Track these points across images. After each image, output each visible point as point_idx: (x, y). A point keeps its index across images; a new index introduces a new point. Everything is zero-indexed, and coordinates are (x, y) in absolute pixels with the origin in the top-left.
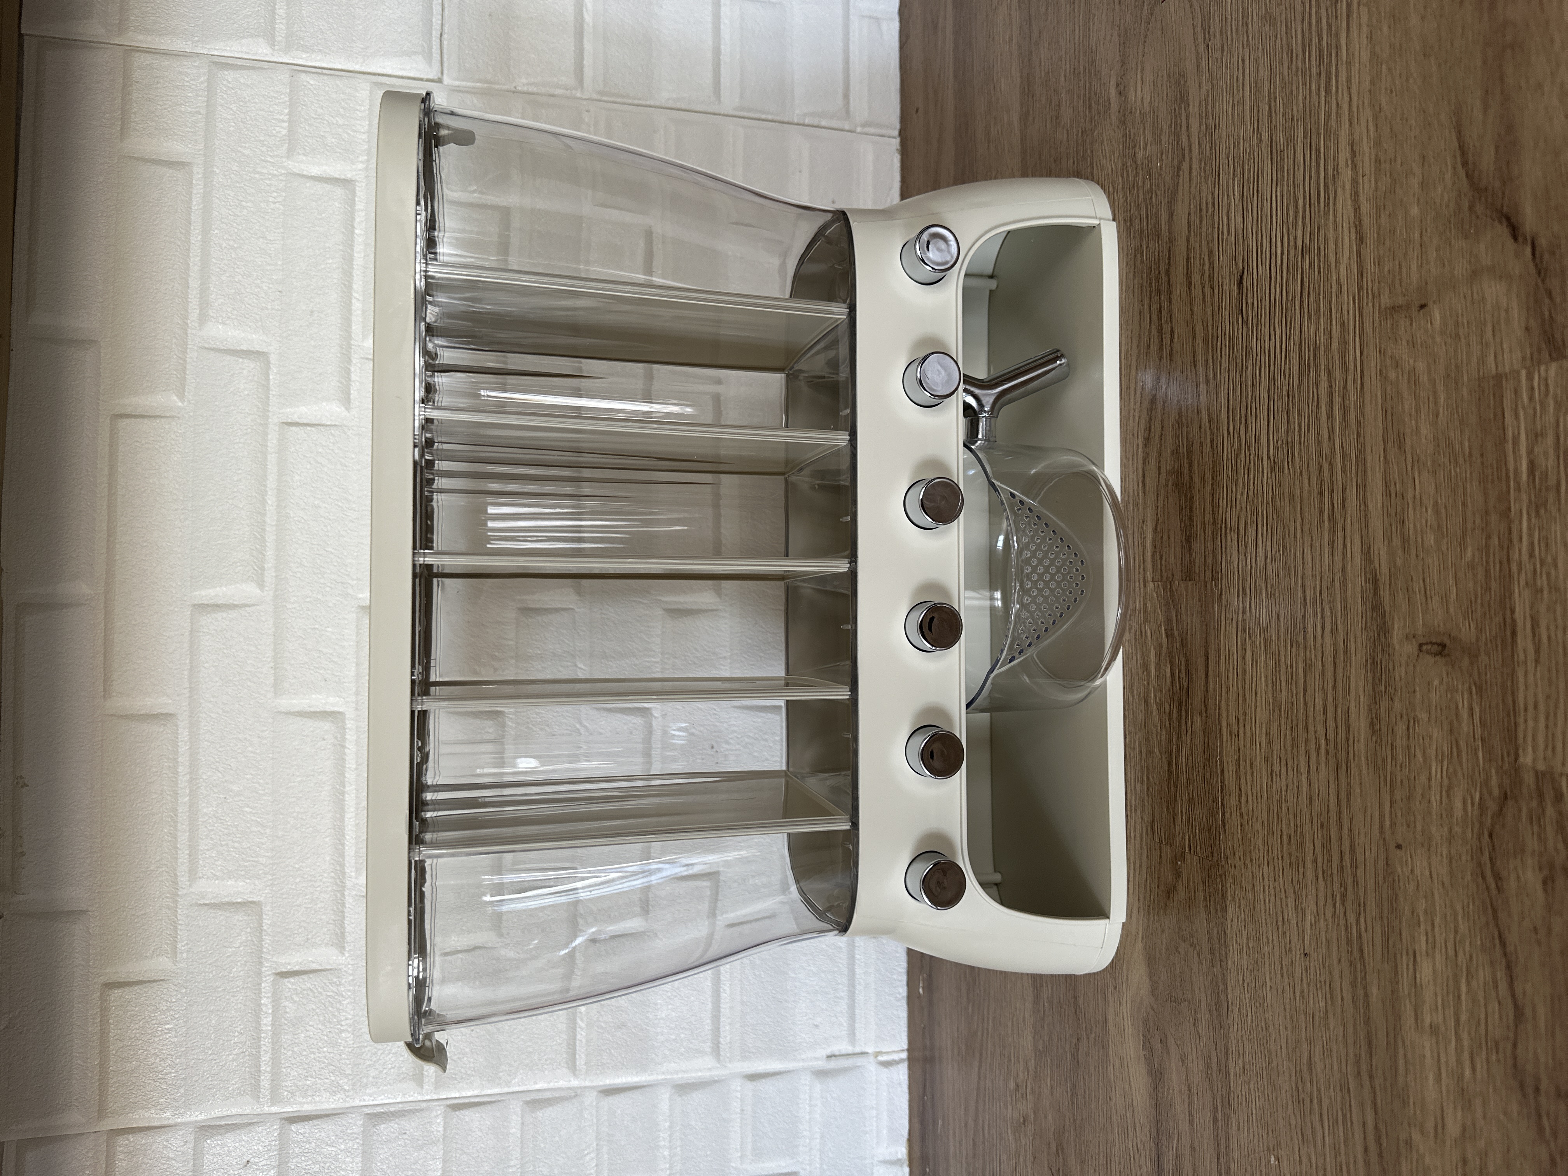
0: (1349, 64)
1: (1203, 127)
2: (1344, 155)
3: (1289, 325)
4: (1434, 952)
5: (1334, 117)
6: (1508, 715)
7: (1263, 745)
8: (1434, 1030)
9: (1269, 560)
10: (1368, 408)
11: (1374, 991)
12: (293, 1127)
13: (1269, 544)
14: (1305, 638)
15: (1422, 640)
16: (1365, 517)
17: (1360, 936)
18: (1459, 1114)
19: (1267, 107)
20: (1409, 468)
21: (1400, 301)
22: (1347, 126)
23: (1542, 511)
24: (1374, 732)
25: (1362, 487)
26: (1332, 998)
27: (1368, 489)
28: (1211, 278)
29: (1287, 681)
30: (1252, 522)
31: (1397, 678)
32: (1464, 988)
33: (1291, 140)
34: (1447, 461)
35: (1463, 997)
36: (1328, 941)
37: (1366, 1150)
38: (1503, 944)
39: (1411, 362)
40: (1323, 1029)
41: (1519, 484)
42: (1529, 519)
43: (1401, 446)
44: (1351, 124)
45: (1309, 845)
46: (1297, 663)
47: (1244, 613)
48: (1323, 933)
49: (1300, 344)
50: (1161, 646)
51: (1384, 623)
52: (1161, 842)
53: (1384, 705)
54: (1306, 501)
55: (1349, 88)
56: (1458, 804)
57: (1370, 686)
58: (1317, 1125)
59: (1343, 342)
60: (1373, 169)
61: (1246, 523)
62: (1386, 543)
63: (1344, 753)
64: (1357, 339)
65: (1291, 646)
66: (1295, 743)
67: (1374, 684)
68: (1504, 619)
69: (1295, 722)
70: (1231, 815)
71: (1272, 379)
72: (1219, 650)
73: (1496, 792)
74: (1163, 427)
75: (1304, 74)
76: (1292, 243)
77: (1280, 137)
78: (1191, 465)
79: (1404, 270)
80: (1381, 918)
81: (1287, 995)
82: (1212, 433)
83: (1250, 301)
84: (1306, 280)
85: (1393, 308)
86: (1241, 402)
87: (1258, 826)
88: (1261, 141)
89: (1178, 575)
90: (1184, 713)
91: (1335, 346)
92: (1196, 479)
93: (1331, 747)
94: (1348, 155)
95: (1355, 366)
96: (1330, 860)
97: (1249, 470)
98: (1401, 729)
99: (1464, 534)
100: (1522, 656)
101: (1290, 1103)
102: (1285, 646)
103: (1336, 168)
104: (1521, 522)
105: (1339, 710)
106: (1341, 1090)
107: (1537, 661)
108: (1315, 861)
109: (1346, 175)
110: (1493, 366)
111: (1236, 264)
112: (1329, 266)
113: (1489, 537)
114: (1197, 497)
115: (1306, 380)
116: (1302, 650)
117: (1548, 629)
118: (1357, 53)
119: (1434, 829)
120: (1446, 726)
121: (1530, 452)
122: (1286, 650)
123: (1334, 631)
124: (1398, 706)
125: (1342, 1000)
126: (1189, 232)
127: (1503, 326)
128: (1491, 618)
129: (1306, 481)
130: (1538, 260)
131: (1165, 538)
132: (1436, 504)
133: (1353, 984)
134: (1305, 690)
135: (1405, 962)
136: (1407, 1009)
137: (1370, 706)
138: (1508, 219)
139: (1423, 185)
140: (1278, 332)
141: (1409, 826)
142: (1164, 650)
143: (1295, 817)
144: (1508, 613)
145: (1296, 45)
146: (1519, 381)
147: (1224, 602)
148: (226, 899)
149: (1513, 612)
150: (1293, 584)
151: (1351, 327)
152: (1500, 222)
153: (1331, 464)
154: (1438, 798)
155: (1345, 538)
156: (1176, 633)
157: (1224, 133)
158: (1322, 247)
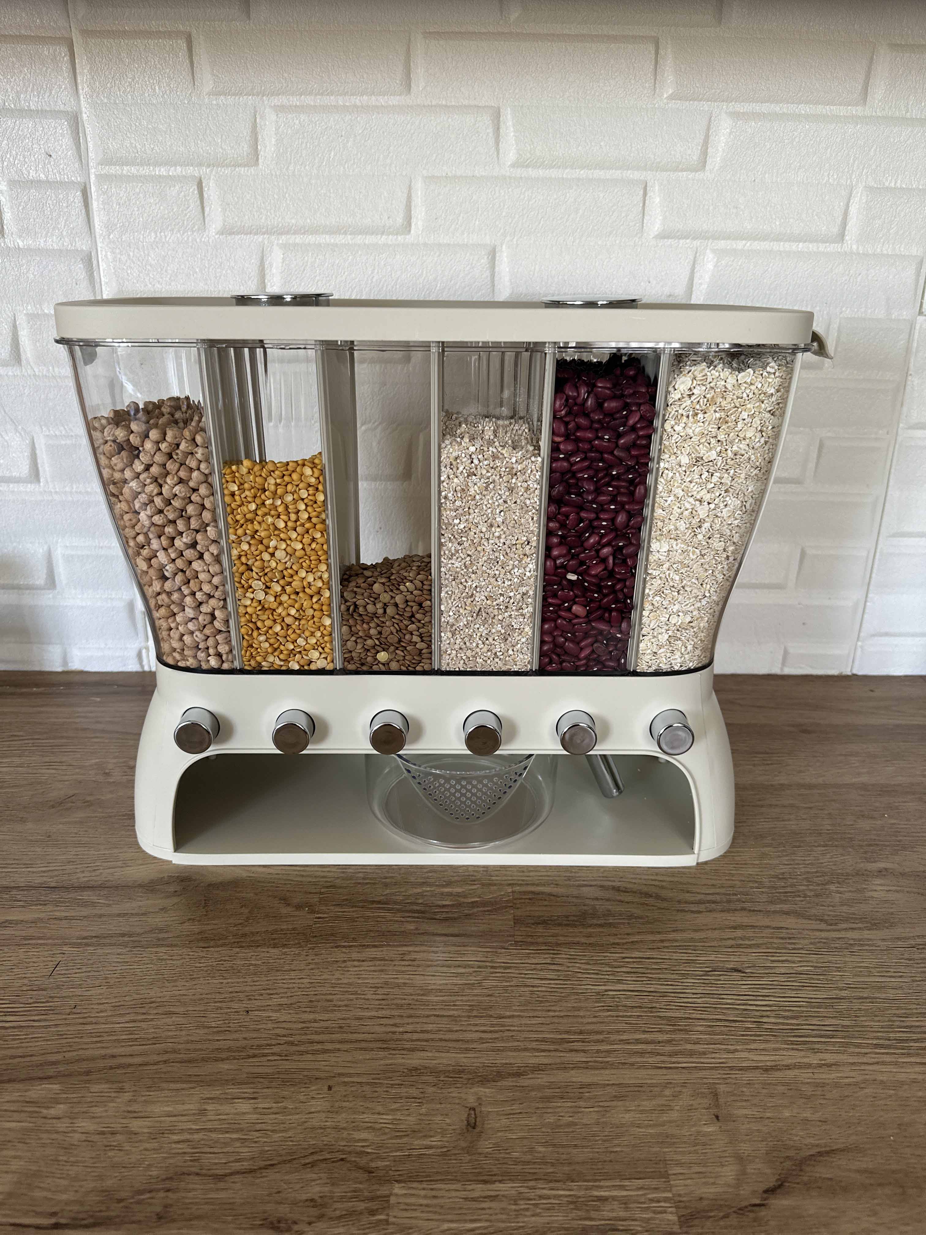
0: (896, 1064)
1: (852, 942)
2: (829, 1058)
3: (704, 1010)
4: (257, 1113)
5: (857, 1050)
6: (427, 1176)
7: (396, 981)
8: (203, 1112)
9: (531, 989)
10: (643, 1072)
11: (225, 1066)
12: (79, 193)
13: (544, 989)
14: (476, 1016)
15: (478, 1110)
16: (564, 1067)
17: (264, 1055)
18: (146, 1130)
19: (865, 995)
20: (601, 1104)
21: (722, 1101)
22: (851, 1061)
23: (572, 1206)
24: (410, 1070)
25: (586, 1066)
26: (218, 1032)
27: (585, 1071)
28: (739, 946)
29: (443, 1001)
30: (559, 976)
31: (450, 1090)
32: (235, 1136)
33: (840, 1015)
34: (606, 1133)
35: (227, 1135)
36: (259, 1030)
37: (113, 1056)
38: (266, 1167)
39: (677, 1108)
40: (196, 1024)
41: (590, 1189)
42: (567, 1196)
43: (616, 1098)
44: (853, 1064)
45: (326, 1016)
46: (457, 1010)
47: (492, 967)
48: (264, 1026)
49: (690, 1018)
50: (465, 897)
51: (488, 1081)
52: (321, 893)
53: (430, 1079)
54: (575, 1020)
55: (877, 1063)
56: (364, 1135)
57: (444, 1068)
58: (127, 1018)
59: (692, 1053)
60: (818, 1081)
61: (558, 971)
62: (547, 1084)
63: (394, 1046)
64: (694, 1065)
65: (470, 1006)
66: (399, 1007)
67: (444, 1072)
68: (495, 1175)
69: (414, 1007)
70: (345, 953)
71: (664, 995)
72: (464, 946)
73: (373, 1165)
74: (628, 903)
75: (890, 1027)
76: (765, 1014)
77: (844, 1005)
78: (601, 926)
79: (744, 1104)
80: (278, 1073)
81: (218, 996)
82: (623, 944)
83: (722, 978)
84: (737, 1024)
85: (716, 1095)
86: (648, 969)
87: (337, 975)
88: (841, 990)
89: (518, 913)
90: (416, 915)
91: (689, 1047)
92: (590, 930)
93: (397, 1036)
94: (828, 1061)
95: (674, 1063)
96: (317, 1033)
97: (597, 974)
98: (413, 1092)
99: (554, 1146)
100: (470, 1187)
101: (141, 996)
102: (469, 1001)
103: (819, 1051)
104: (564, 1190)
105: (425, 1043)
106: (154, 1038)
107: (466, 1199)
108: (315, 1021)
109: (814, 1059)
110: (674, 1172)
111: (749, 967)
112: (747, 1044)
113: (553, 1165)
114: (576, 930)
115: (663, 1022)
116: (467, 1014)
117: (490, 1208)
118: (903, 1070)
119: (344, 1115)
120: (417, 1127)
121: (614, 1198)
122: (466, 1001)
123: (482, 1041)
124: (431, 1090)
125: (218, 1040)
126: (774, 928)
127: (704, 1180)
128: (495, 1165)
129: (590, 1020)
130: (750, 1208)
131: (546, 903)
132: (576, 1124)
133: (229, 1049)
134: (438, 1016)
135: (249, 1091)
136: (216, 1092)
137: (429, 1067)
138: (780, 1186)
139: (806, 1120)
140: (699, 1001)
141: (345, 1096)
142: (462, 900)
143: (346, 1006)
144: (500, 1178)
145: (912, 1021)
146: (664, 1191)
147: (499, 950)
148: (260, 137)
149: (500, 1181)
150: (514, 1008)
151: (702, 1060)
152: (777, 1180)
153: (603, 1041)
154: (367, 1120)
155: (550, 1051)
156: (475, 910)
157: (847, 959)
158: (761, 1038)
